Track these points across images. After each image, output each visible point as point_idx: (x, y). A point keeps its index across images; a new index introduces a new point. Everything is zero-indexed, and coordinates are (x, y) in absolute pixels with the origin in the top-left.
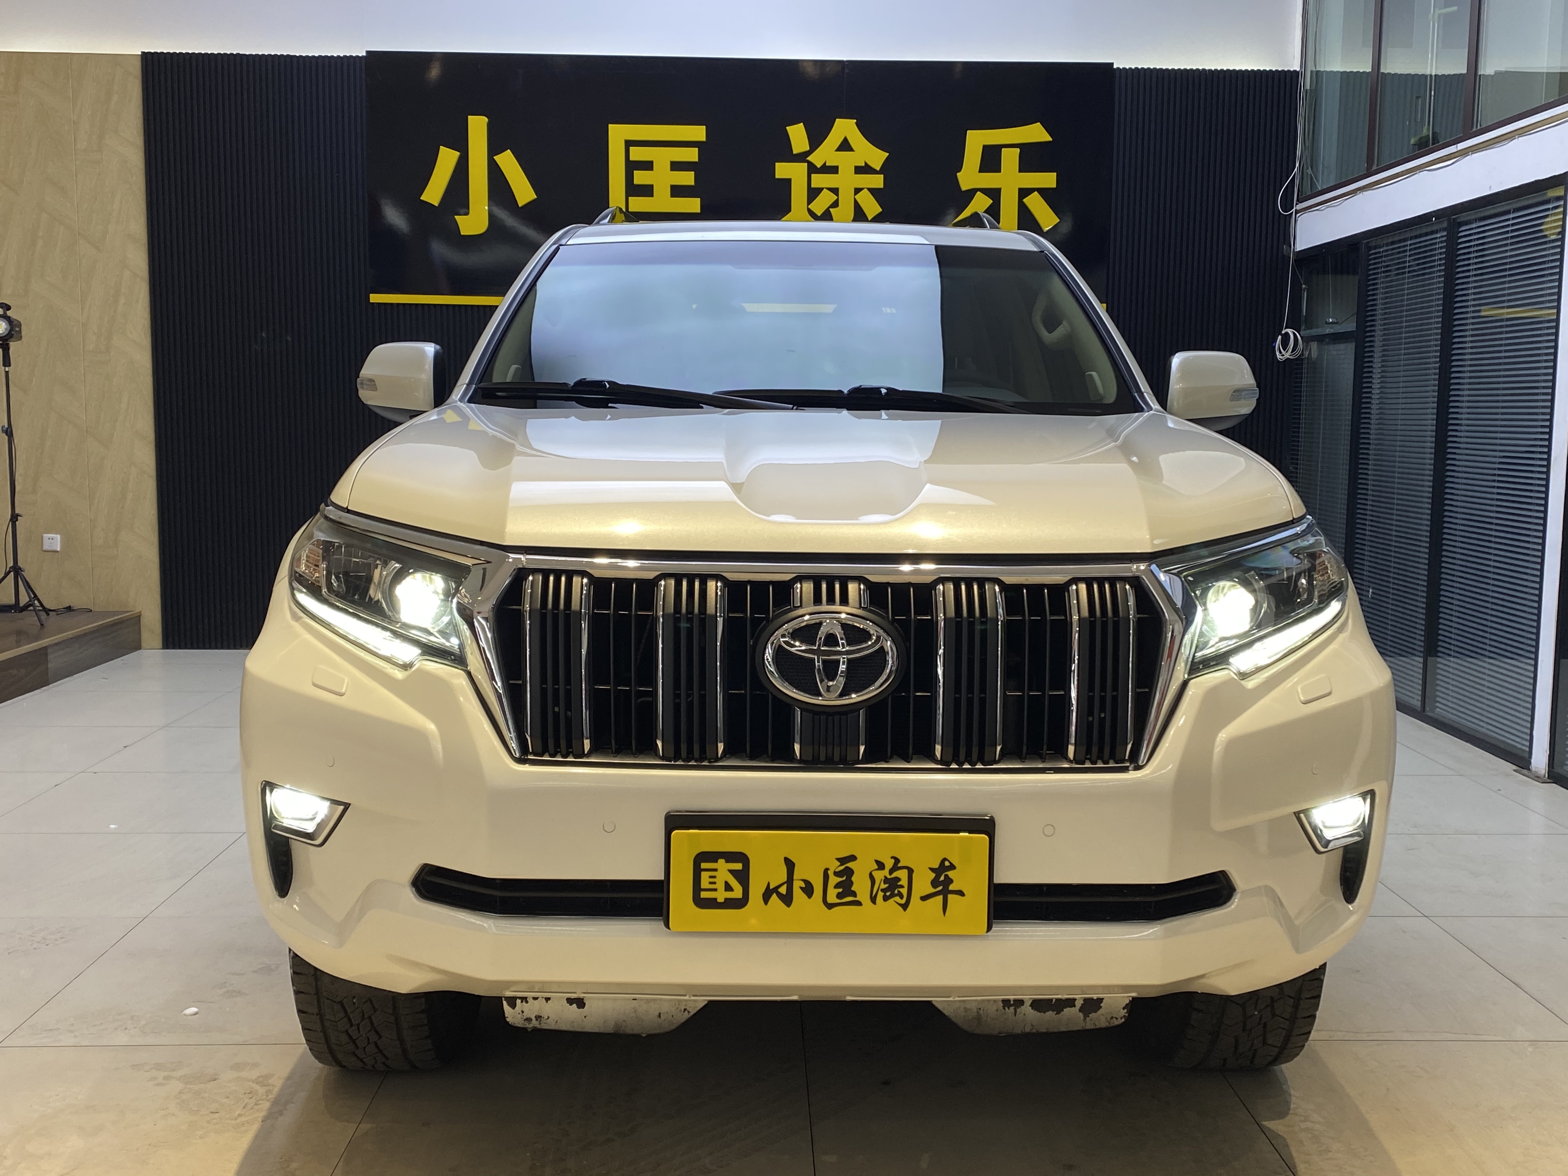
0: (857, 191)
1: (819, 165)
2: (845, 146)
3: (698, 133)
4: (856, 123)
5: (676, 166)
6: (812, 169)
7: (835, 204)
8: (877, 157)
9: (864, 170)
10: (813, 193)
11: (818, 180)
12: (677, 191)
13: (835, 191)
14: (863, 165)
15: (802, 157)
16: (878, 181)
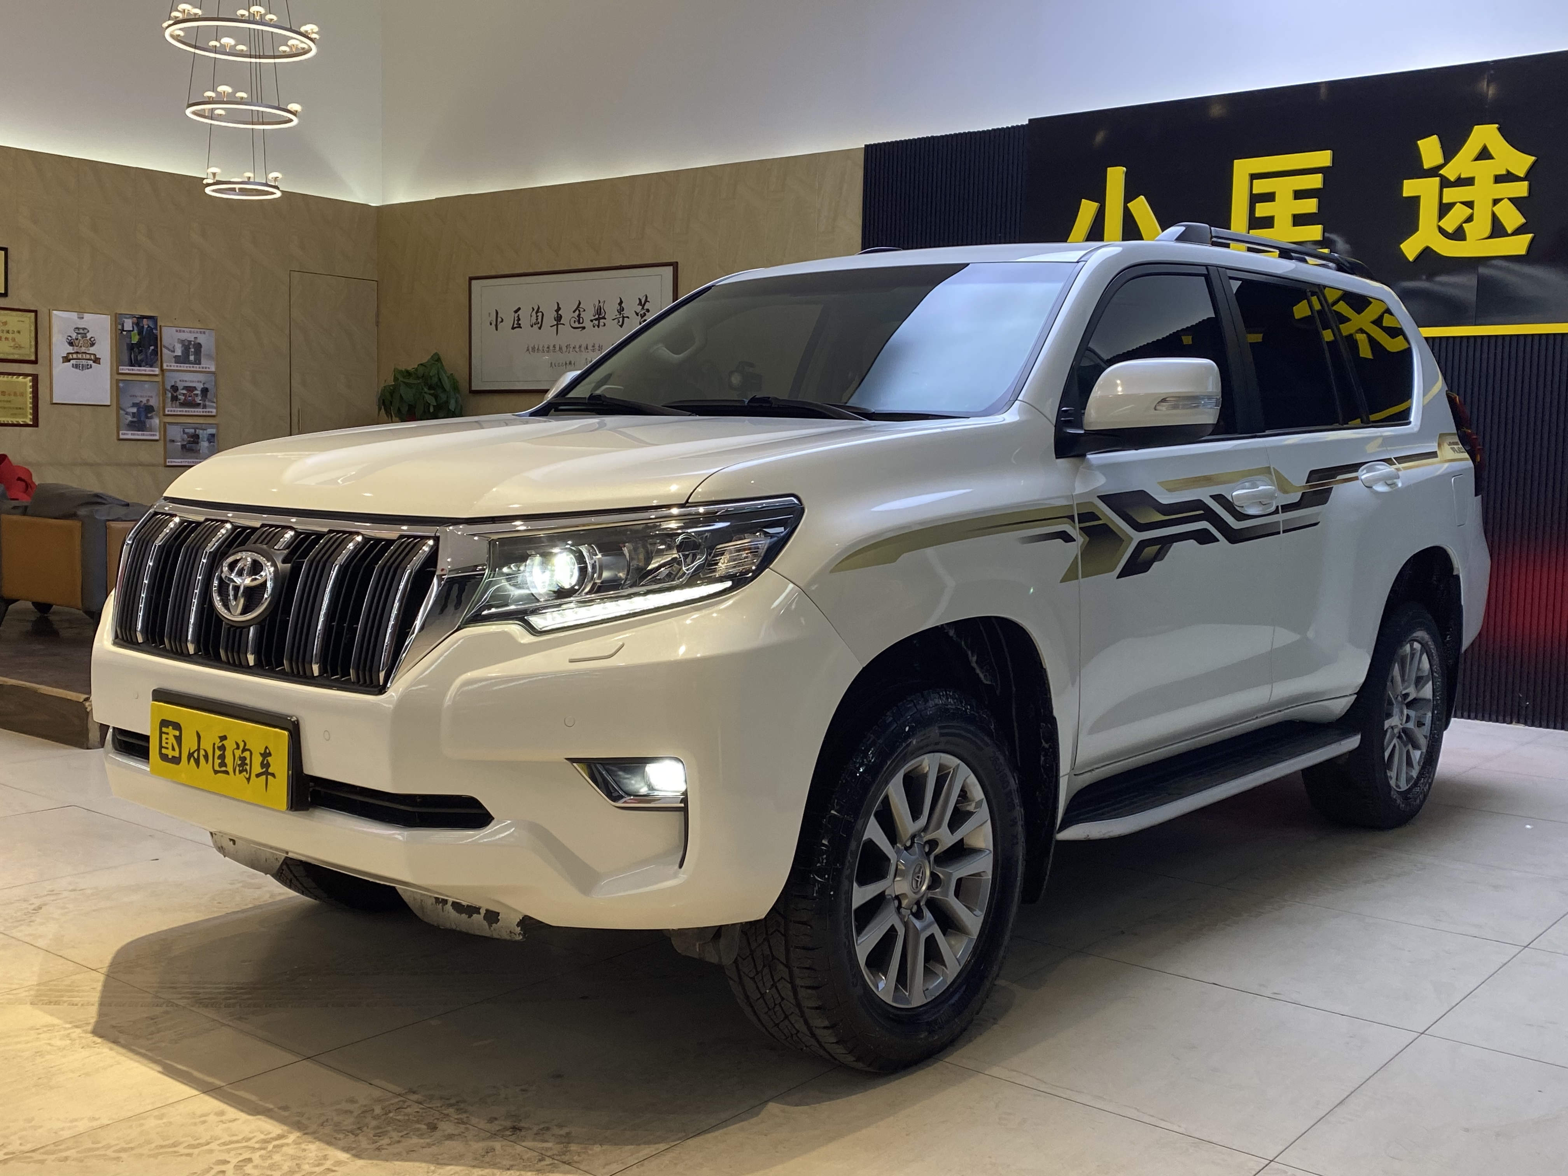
0: (1496, 202)
1: (1452, 178)
2: (1484, 154)
3: (1323, 158)
4: (1499, 129)
5: (1299, 195)
6: (1445, 183)
7: (1469, 219)
8: (1521, 162)
9: (1508, 177)
10: (1444, 209)
11: (1450, 195)
12: (1299, 220)
13: (1470, 204)
14: (1504, 172)
15: (1433, 172)
16: (1521, 189)
